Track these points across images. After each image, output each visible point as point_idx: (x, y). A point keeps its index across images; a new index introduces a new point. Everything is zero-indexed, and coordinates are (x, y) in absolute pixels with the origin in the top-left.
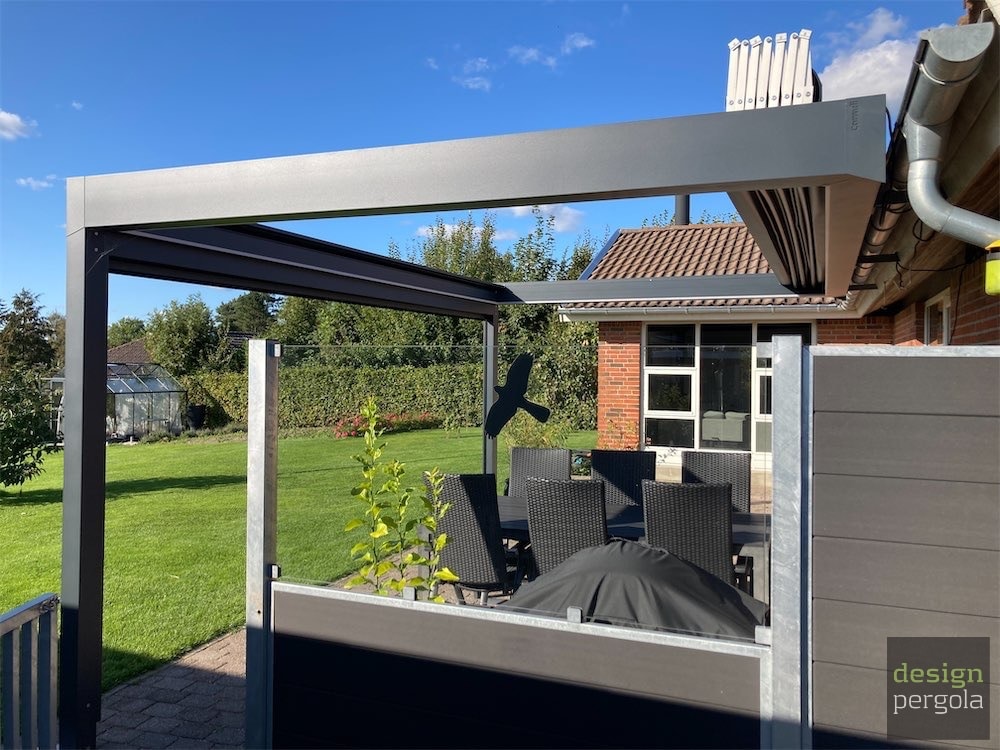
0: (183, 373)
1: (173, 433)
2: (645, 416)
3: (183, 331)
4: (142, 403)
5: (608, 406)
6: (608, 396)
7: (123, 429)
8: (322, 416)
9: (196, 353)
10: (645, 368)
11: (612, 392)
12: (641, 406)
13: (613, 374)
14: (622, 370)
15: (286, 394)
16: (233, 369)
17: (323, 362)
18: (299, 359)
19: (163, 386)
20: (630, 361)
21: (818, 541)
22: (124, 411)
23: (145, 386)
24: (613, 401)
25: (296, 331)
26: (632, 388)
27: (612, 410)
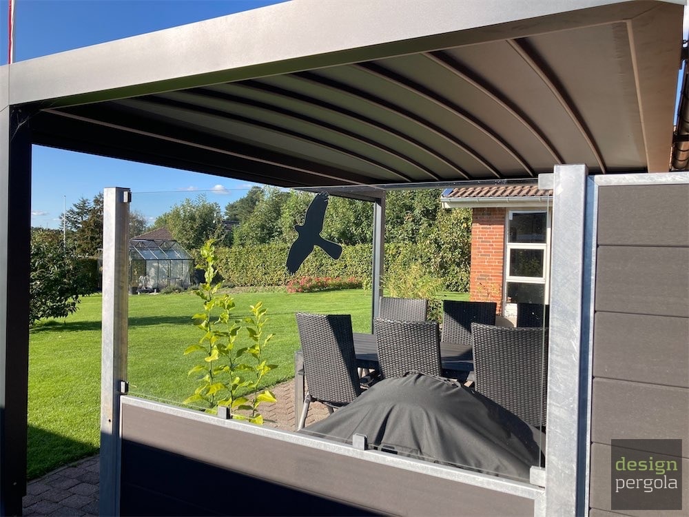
0: (193, 247)
1: (183, 287)
2: (507, 281)
3: (192, 218)
4: (164, 267)
5: (478, 272)
6: (478, 265)
7: (151, 285)
8: (283, 279)
9: (201, 234)
10: (507, 243)
11: (482, 262)
12: (503, 273)
13: (482, 249)
14: (490, 245)
15: (259, 262)
16: (226, 245)
17: (284, 241)
18: (269, 239)
19: (178, 255)
20: (496, 238)
21: (598, 382)
22: (152, 272)
23: (166, 256)
24: (482, 269)
25: (267, 220)
26: (497, 259)
27: (481, 275)
